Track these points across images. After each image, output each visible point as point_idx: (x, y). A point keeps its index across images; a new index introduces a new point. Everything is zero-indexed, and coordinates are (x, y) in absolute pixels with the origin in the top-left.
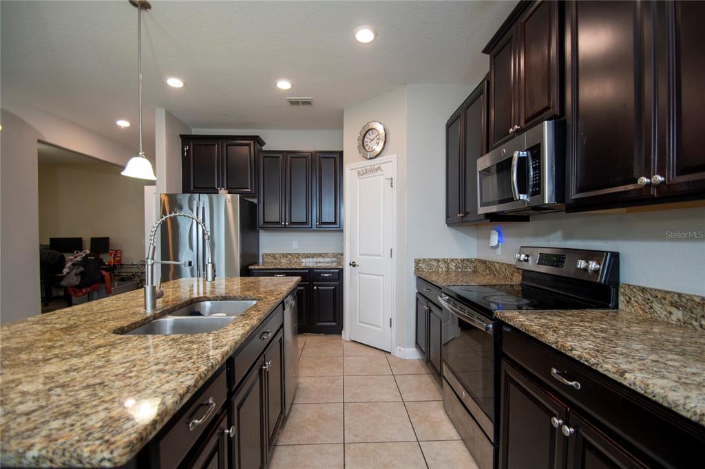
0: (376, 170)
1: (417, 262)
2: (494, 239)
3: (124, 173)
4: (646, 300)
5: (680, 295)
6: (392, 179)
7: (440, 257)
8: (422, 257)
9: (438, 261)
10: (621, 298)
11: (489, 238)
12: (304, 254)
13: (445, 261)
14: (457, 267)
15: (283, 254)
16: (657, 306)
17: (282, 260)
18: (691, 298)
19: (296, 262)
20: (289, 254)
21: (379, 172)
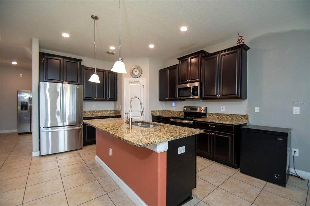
0: (138, 82)
1: (152, 112)
2: (174, 105)
3: (89, 80)
4: (212, 115)
5: (218, 114)
6: (144, 85)
7: (157, 110)
8: (153, 110)
9: (157, 111)
10: (208, 115)
11: (172, 104)
12: (98, 111)
13: (159, 111)
14: (161, 113)
15: (89, 111)
16: (214, 116)
17: (89, 114)
18: (219, 114)
19: (95, 114)
20: (92, 111)
21: (138, 83)
